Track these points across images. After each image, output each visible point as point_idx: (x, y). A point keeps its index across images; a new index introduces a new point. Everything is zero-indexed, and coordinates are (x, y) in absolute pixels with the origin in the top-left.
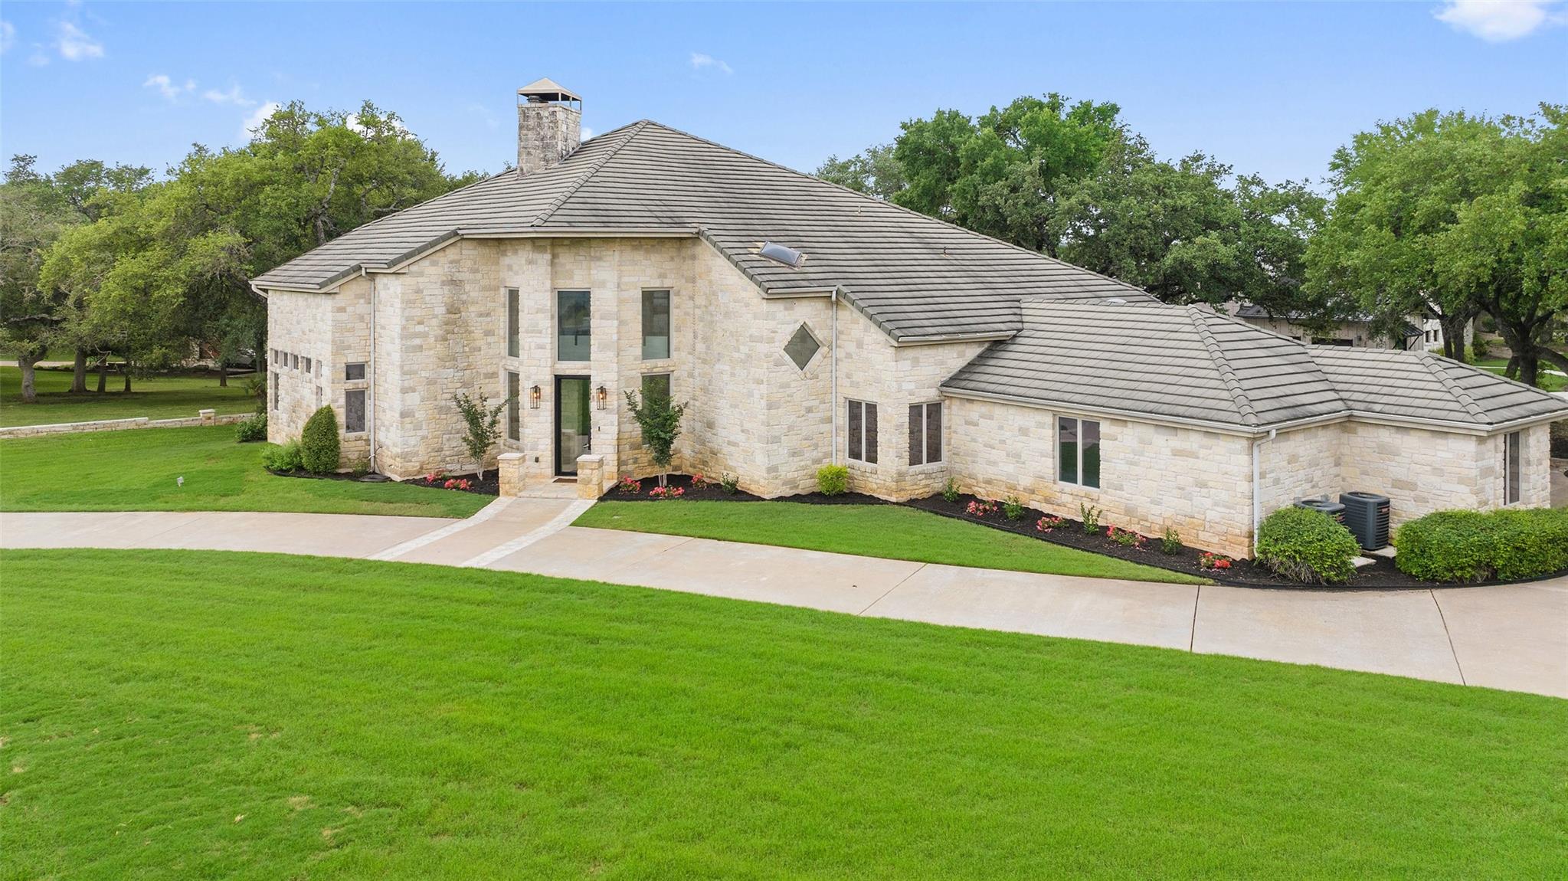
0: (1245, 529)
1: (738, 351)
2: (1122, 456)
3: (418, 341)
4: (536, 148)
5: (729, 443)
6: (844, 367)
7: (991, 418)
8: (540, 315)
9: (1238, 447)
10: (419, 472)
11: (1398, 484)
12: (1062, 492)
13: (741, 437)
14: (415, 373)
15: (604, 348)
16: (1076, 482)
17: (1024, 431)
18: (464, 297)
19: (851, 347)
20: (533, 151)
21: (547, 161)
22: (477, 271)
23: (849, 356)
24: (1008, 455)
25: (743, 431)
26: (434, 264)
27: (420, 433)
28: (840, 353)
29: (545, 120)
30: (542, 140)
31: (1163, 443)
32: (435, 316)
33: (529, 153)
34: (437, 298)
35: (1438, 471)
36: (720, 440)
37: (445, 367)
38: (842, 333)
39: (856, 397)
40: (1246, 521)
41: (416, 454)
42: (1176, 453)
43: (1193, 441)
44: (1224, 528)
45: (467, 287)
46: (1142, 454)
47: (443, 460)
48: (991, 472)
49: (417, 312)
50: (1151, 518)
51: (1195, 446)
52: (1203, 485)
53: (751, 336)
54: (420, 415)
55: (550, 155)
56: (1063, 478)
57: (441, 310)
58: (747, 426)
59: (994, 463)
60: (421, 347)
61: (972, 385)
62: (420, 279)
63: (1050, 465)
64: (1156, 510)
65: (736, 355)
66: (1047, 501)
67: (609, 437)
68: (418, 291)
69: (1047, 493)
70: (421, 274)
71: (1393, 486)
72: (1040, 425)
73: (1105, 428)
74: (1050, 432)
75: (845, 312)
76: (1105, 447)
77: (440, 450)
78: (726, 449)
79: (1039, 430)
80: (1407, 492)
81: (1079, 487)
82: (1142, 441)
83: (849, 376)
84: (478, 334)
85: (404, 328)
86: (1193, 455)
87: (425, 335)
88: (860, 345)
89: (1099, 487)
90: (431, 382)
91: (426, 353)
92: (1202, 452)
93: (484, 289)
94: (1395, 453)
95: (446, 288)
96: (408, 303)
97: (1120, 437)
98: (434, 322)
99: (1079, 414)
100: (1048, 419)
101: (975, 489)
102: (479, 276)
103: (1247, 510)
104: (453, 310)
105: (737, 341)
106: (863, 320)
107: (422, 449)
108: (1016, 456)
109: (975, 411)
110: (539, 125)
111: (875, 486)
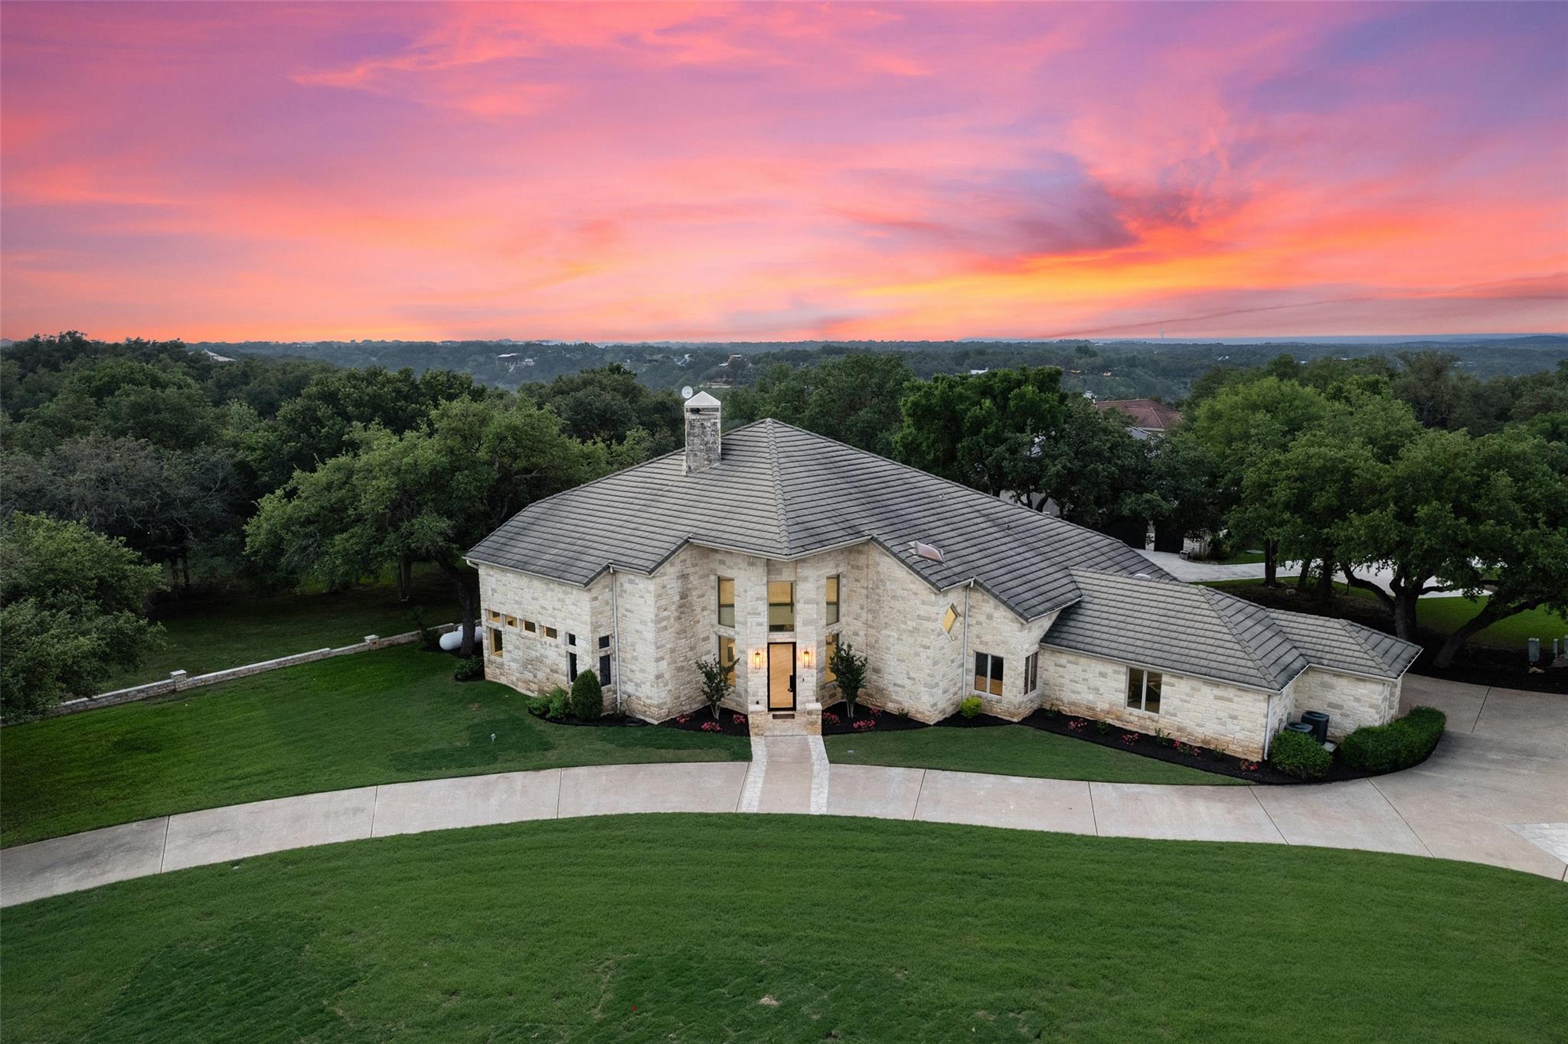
0: (1261, 745)
1: (906, 623)
2: (1178, 696)
3: (664, 624)
4: (701, 451)
5: (895, 685)
6: (975, 630)
7: (1077, 664)
8: (759, 602)
9: (1261, 698)
10: (668, 716)
11: (1331, 705)
12: (1131, 714)
13: (907, 683)
14: (663, 646)
15: (806, 623)
16: (1140, 708)
17: (1103, 675)
18: (690, 586)
19: (983, 618)
20: (699, 454)
21: (710, 461)
22: (697, 565)
23: (979, 623)
24: (1089, 688)
25: (909, 678)
26: (672, 565)
27: (668, 688)
28: (973, 621)
29: (708, 429)
30: (706, 444)
31: (1207, 693)
32: (673, 603)
33: (695, 455)
34: (674, 587)
35: (1357, 700)
36: (886, 682)
37: (680, 639)
38: (973, 607)
39: (983, 650)
40: (1263, 740)
41: (666, 703)
42: (1217, 698)
43: (1230, 693)
44: (1247, 743)
45: (691, 578)
46: (1192, 696)
47: (681, 704)
48: (1074, 697)
49: (663, 602)
50: (1196, 734)
51: (1231, 696)
52: (1234, 718)
53: (918, 616)
54: (667, 676)
55: (712, 457)
56: (1130, 704)
57: (677, 598)
58: (912, 675)
59: (1078, 693)
60: (666, 627)
61: (1065, 643)
62: (665, 578)
63: (1122, 697)
64: (1200, 730)
65: (903, 626)
66: (1118, 718)
67: (810, 684)
68: (664, 587)
69: (1119, 714)
70: (665, 574)
71: (1328, 706)
72: (1117, 672)
73: (1165, 679)
74: (1124, 677)
75: (977, 594)
76: (1165, 690)
77: (679, 697)
78: (891, 688)
79: (1116, 675)
80: (1337, 711)
81: (1142, 712)
82: (1193, 689)
83: (978, 637)
84: (698, 610)
85: (657, 616)
86: (1230, 700)
87: (668, 618)
88: (990, 617)
89: (1158, 713)
90: (673, 651)
91: (670, 630)
92: (1236, 699)
93: (701, 577)
94: (1331, 687)
95: (680, 581)
96: (659, 596)
97: (1177, 685)
98: (673, 607)
99: (1147, 669)
100: (1124, 669)
101: (1061, 708)
102: (698, 568)
103: (1264, 733)
104: (684, 596)
105: (905, 617)
106: (992, 602)
107: (668, 700)
108: (1097, 690)
109: (1063, 659)
110: (703, 433)
111: (999, 711)
